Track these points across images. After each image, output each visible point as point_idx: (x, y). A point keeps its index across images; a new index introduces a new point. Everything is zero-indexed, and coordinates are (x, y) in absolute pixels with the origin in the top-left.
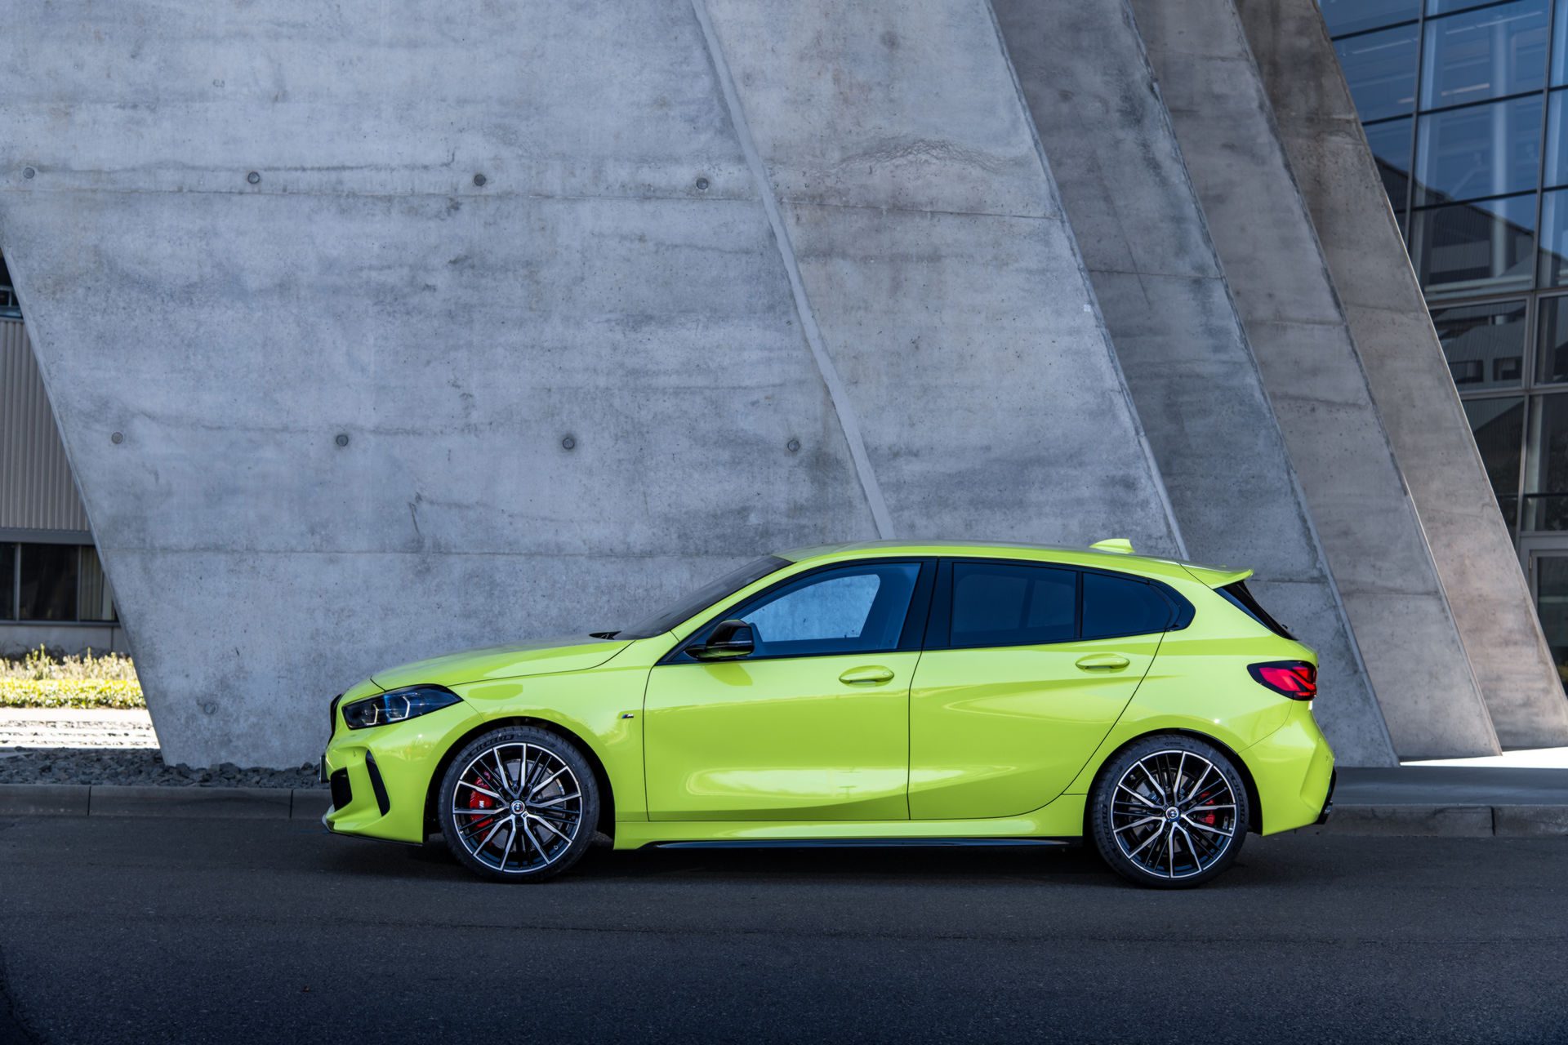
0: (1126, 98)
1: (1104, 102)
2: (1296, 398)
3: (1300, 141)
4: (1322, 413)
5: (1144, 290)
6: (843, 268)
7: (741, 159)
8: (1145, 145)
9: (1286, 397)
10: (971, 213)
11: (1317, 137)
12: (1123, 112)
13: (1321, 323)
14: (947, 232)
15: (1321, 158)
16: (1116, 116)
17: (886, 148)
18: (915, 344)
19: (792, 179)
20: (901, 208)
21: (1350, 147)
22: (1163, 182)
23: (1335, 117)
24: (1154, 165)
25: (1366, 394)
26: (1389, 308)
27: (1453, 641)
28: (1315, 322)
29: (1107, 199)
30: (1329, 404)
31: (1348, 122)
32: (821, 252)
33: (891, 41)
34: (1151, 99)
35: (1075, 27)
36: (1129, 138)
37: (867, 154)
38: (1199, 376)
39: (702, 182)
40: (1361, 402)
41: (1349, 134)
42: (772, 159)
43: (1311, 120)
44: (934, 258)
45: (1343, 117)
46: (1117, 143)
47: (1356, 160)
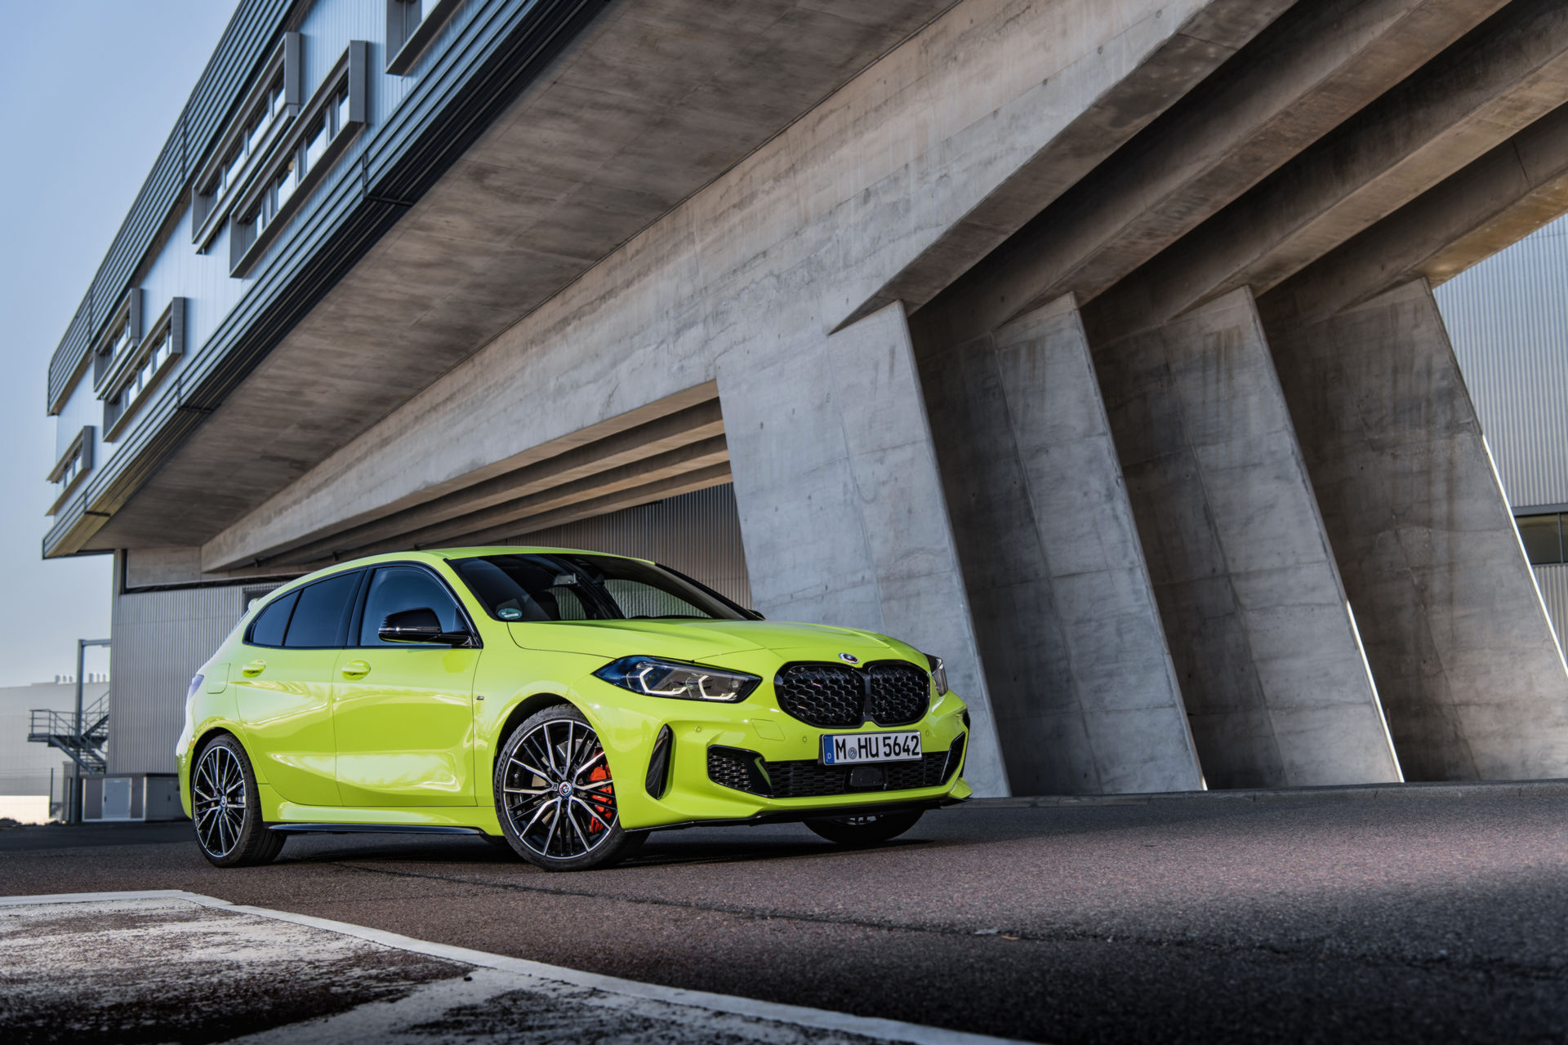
0: (1108, 489)
1: (1099, 493)
2: (1305, 605)
3: (1442, 441)
4: (1317, 611)
5: (1111, 577)
6: (893, 603)
7: (869, 568)
8: (1113, 509)
9: (1300, 604)
10: (929, 574)
11: (1451, 437)
12: (1106, 496)
13: (1318, 562)
14: (923, 583)
15: (1453, 448)
16: (1103, 498)
17: (908, 554)
18: (912, 629)
19: (881, 572)
20: (910, 576)
21: (1469, 438)
22: (1120, 525)
23: (1461, 422)
24: (1116, 518)
25: (1338, 597)
26: (1489, 530)
27: (1378, 729)
28: (1314, 563)
29: (1099, 538)
30: (1320, 605)
31: (1468, 423)
32: (888, 599)
33: (910, 511)
34: (1117, 487)
35: (1090, 462)
36: (1107, 507)
37: (902, 558)
38: (1130, 614)
39: (863, 578)
40: (1336, 602)
41: (1469, 431)
42: (877, 566)
43: (1447, 428)
44: (918, 594)
45: (1466, 421)
46: (1104, 510)
47: (1472, 445)
